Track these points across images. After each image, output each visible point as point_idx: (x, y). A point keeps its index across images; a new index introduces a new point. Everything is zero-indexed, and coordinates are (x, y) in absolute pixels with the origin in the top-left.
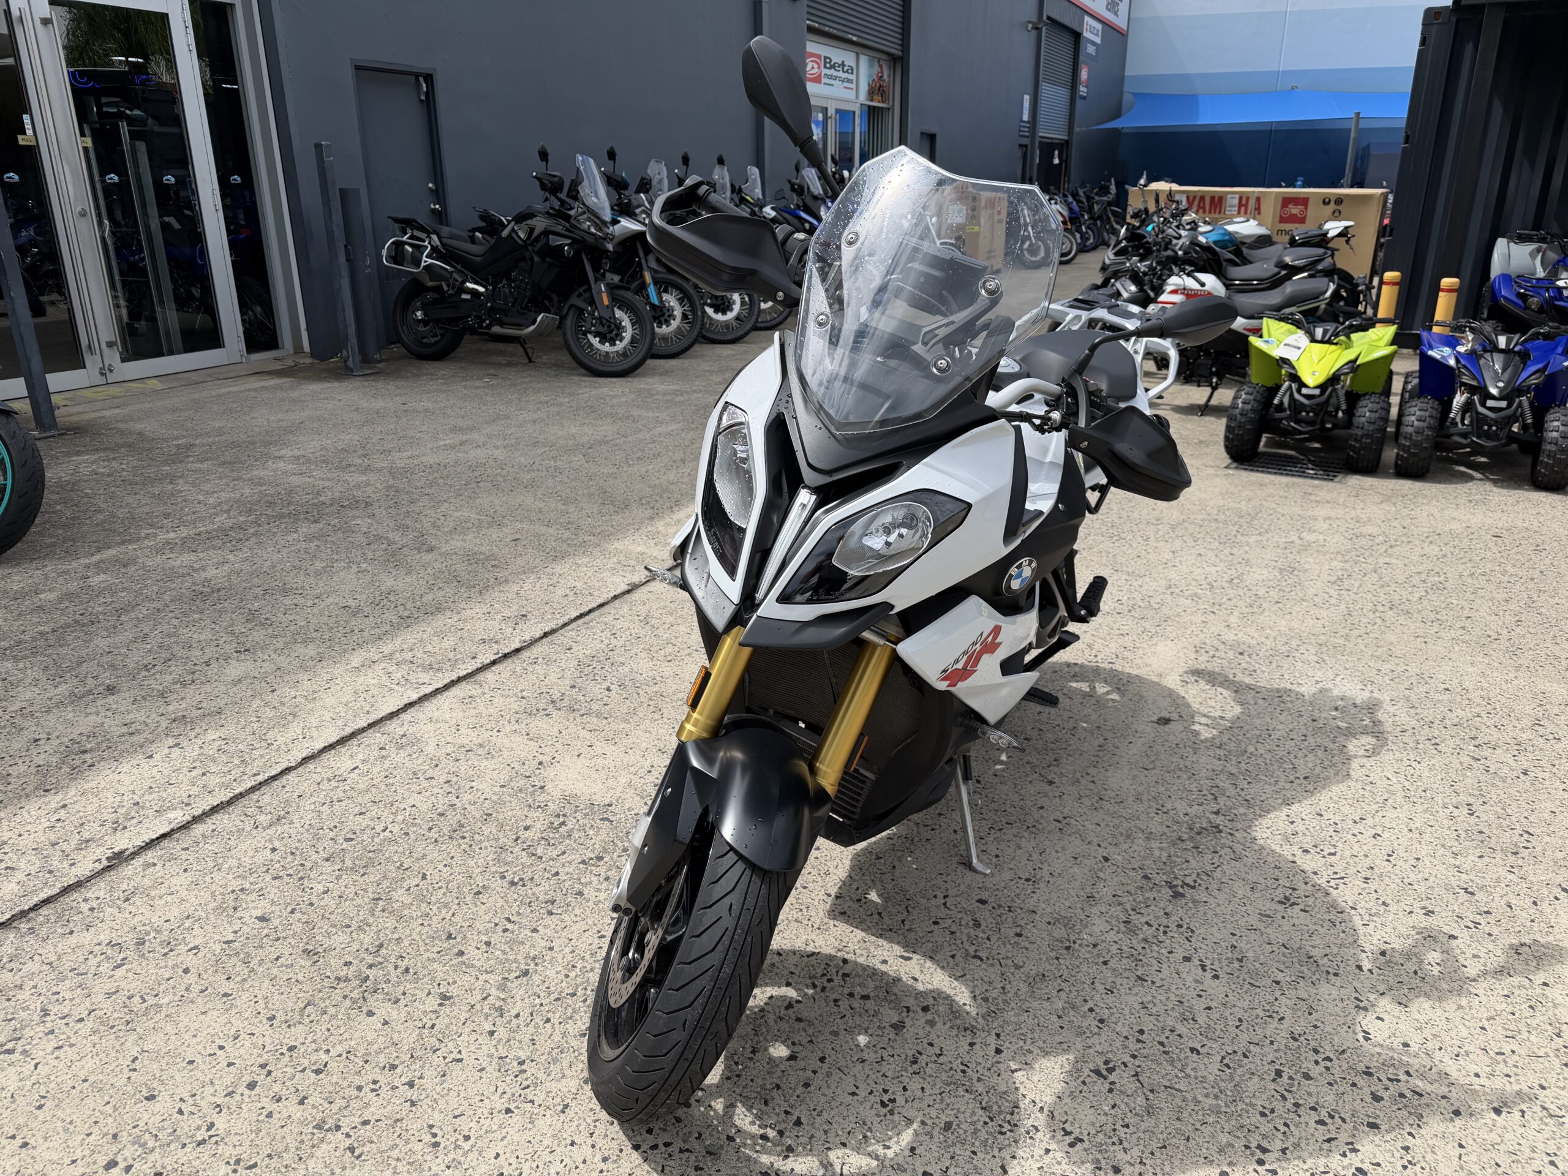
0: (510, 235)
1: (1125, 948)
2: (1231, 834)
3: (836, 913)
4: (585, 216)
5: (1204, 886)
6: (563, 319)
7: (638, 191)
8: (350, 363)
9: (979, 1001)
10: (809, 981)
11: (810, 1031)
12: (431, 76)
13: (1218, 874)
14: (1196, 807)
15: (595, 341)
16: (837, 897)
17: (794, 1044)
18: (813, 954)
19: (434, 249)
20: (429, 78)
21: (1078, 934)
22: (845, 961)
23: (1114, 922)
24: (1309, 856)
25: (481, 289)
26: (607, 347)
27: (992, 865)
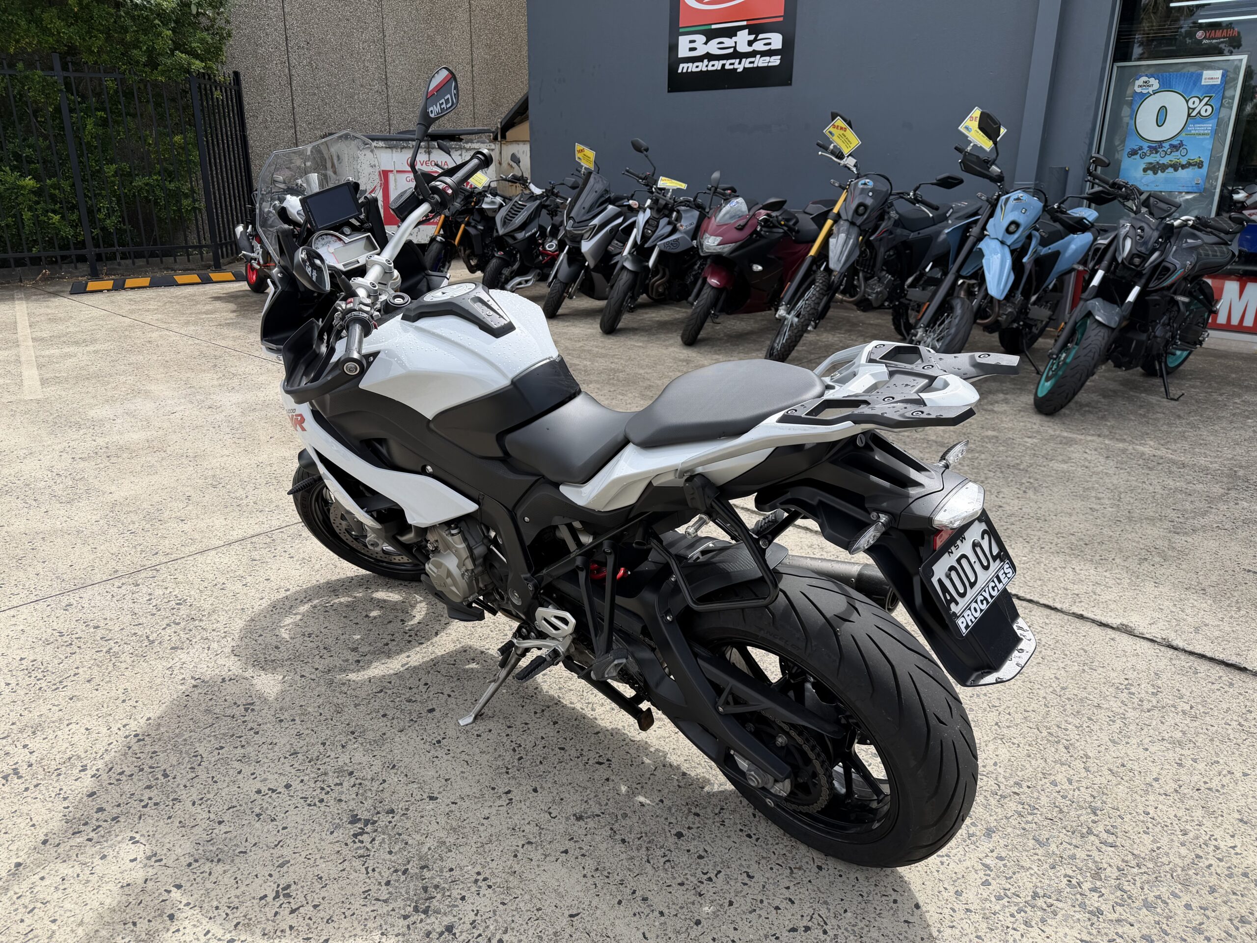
11: (379, 624)
17: (375, 618)
27: (468, 728)
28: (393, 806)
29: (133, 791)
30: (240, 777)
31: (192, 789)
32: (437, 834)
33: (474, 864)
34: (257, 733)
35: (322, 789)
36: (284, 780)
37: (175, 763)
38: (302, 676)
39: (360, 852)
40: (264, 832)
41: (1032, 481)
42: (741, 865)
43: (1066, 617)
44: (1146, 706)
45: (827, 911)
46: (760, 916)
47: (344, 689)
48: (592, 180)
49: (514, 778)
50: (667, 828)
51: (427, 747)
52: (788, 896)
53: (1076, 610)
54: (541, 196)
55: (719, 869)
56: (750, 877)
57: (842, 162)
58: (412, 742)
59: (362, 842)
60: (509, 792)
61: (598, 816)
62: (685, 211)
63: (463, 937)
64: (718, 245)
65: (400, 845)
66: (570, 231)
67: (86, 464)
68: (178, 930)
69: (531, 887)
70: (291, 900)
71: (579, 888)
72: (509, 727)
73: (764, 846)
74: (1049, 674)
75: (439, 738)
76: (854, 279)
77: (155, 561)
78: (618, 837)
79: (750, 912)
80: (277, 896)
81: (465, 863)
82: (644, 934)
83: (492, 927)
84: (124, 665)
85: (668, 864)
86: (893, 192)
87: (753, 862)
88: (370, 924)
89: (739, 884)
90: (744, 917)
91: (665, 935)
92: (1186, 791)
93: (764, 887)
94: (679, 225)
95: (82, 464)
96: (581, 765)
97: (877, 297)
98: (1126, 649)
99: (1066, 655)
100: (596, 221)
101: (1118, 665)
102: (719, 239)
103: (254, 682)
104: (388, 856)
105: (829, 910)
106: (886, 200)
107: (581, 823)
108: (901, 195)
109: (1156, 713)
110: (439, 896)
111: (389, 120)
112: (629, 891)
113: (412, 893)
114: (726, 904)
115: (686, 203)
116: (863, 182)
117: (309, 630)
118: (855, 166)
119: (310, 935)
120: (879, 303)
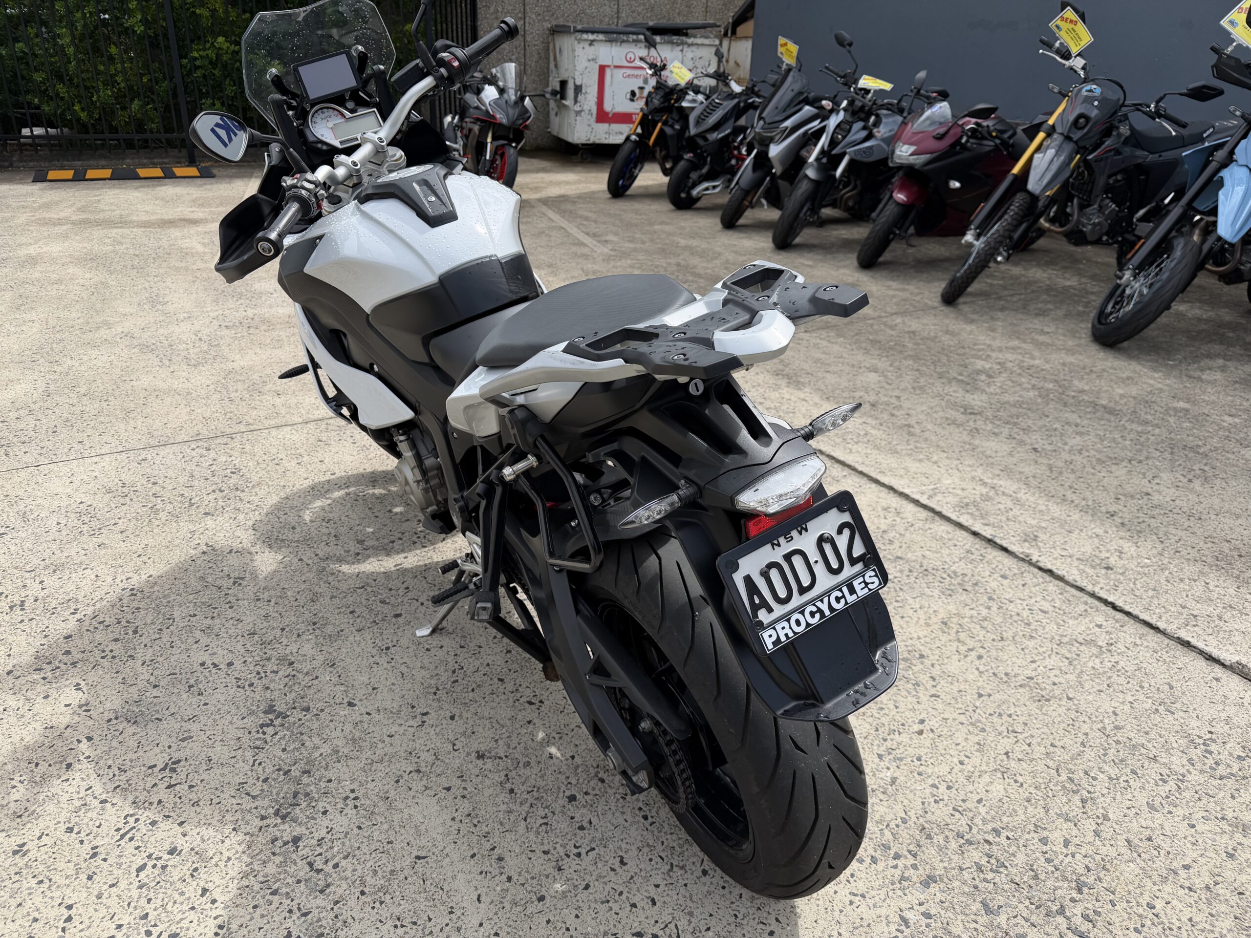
27: (422, 640)
28: (311, 705)
29: (101, 641)
30: (196, 646)
31: (150, 650)
32: (335, 742)
33: (353, 781)
34: (231, 607)
35: (258, 673)
36: (230, 657)
37: (149, 622)
38: (301, 560)
39: (258, 743)
40: (187, 703)
41: (1206, 468)
42: (620, 848)
43: (1167, 641)
44: (1221, 770)
45: (687, 923)
46: (611, 909)
47: (331, 579)
48: (790, 79)
49: (439, 700)
50: (563, 788)
51: (374, 652)
52: (652, 895)
53: (1184, 635)
54: (741, 94)
55: (594, 845)
56: (622, 862)
57: (1067, 63)
58: (363, 644)
59: (264, 733)
60: (426, 714)
61: (500, 758)
62: (887, 116)
63: (304, 852)
64: (912, 155)
65: (297, 744)
66: (759, 133)
67: (228, 332)
68: (67, 780)
69: (395, 817)
70: (174, 776)
71: (441, 830)
72: (462, 647)
73: (656, 832)
74: (1107, 706)
75: (390, 645)
76: (1066, 206)
77: (236, 429)
78: (508, 785)
79: (602, 903)
80: (164, 769)
81: (346, 777)
82: (479, 896)
83: (336, 849)
84: (157, 523)
85: (544, 827)
86: (1127, 103)
87: (634, 848)
88: (229, 817)
89: (607, 868)
90: (593, 905)
91: (501, 902)
92: (1221, 891)
93: (632, 877)
94: (875, 130)
95: (225, 332)
96: (511, 700)
97: (1093, 230)
98: (1229, 694)
99: (1142, 687)
100: (788, 123)
101: (1207, 712)
102: (912, 149)
103: (256, 557)
104: (280, 753)
105: (690, 922)
106: (1115, 113)
107: (480, 763)
108: (1137, 107)
109: (1230, 783)
110: (304, 805)
111: (618, 12)
112: (488, 846)
113: (282, 795)
114: (581, 887)
115: (888, 107)
116: (1088, 88)
117: (331, 516)
118: (1083, 68)
120: (1096, 237)
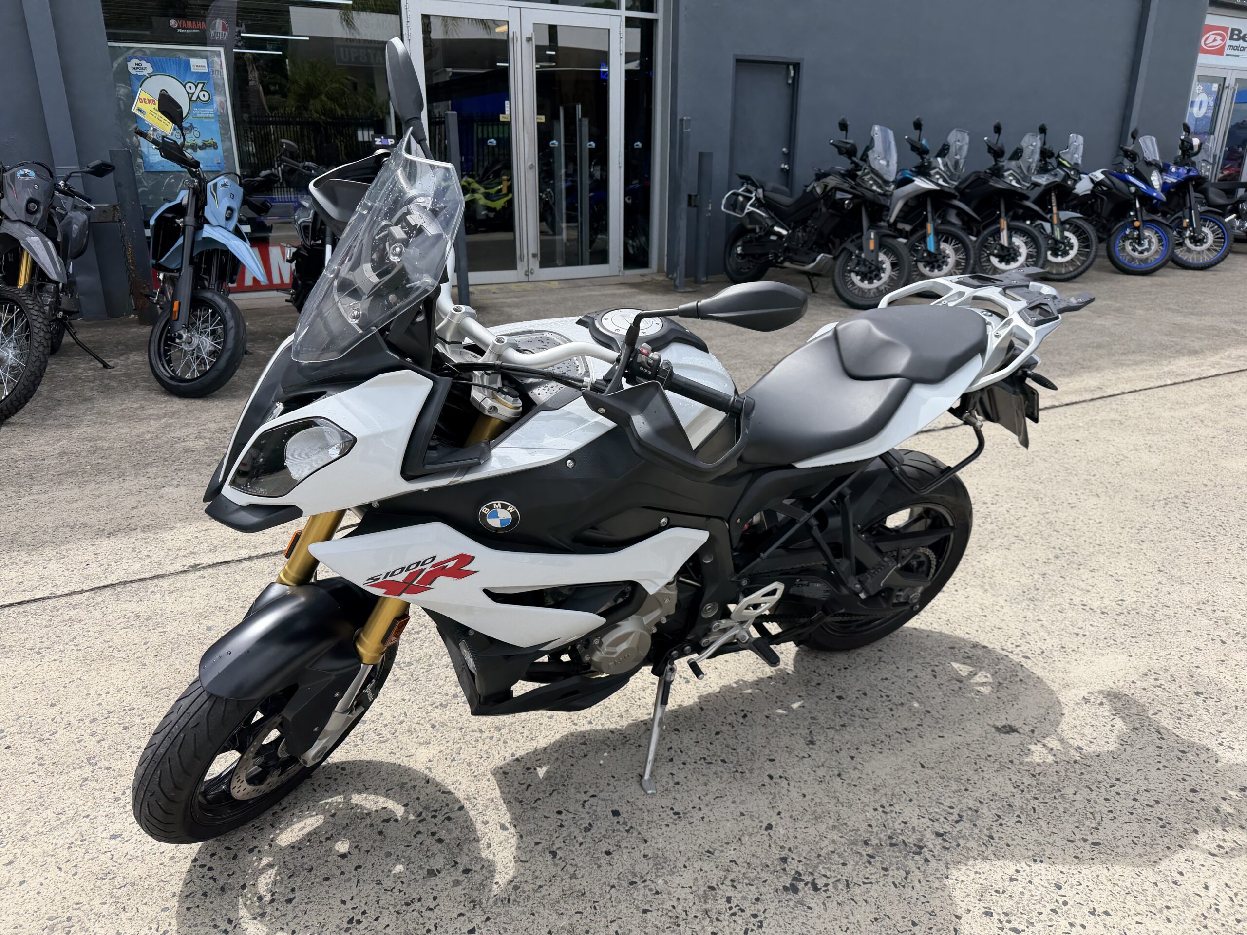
0: (811, 191)
1: (679, 909)
2: (927, 861)
3: (501, 771)
4: (869, 176)
5: (829, 894)
6: (835, 258)
7: (938, 155)
8: (677, 282)
9: (511, 887)
10: (421, 810)
11: (377, 844)
12: (798, 64)
13: (857, 890)
14: (926, 820)
15: (856, 279)
16: (517, 760)
17: (356, 847)
18: (449, 793)
19: (757, 199)
20: (797, 66)
21: (657, 876)
22: (461, 808)
23: (701, 883)
24: (987, 919)
25: (784, 232)
26: (865, 285)
28: (776, 857)
49: (751, 770)
60: (771, 776)
78: (838, 728)
81: (861, 816)
89: (893, 685)
90: (923, 692)
93: (896, 676)
106: (53, 193)
114: (912, 696)
116: (22, 172)
119: (952, 929)
